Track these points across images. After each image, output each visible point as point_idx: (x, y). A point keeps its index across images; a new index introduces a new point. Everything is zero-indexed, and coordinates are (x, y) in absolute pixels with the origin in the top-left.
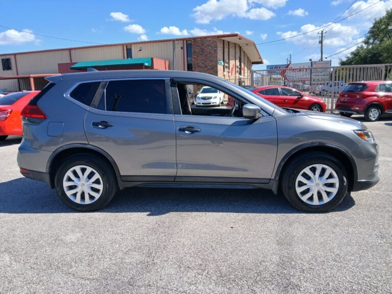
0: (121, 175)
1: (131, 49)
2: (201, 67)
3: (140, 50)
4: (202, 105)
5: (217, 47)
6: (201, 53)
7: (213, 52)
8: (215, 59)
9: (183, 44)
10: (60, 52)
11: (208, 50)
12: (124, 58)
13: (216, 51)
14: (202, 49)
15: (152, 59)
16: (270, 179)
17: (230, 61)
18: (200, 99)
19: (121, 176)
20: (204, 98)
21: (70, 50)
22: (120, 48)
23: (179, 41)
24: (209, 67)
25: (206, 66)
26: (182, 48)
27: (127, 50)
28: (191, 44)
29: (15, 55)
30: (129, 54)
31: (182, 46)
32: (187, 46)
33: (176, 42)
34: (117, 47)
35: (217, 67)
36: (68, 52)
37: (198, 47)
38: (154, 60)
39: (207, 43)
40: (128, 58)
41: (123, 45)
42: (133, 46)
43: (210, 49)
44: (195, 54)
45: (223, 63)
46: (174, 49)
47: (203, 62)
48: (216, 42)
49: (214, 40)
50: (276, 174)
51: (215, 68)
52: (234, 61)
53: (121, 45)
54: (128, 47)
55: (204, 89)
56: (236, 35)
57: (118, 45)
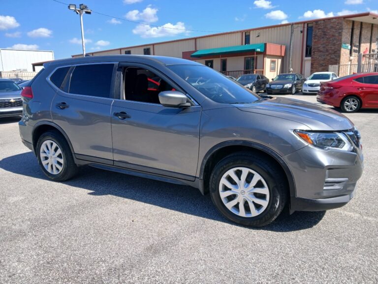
0: (75, 152)
1: (249, 36)
2: (321, 51)
3: (258, 36)
4: (308, 92)
5: (342, 29)
6: (323, 36)
7: (337, 35)
8: (338, 43)
9: (304, 27)
10: (188, 41)
11: (331, 33)
12: (242, 44)
13: (340, 34)
14: (324, 32)
15: (265, 45)
16: (195, 177)
17: (362, 45)
18: (306, 86)
19: (75, 154)
20: (311, 85)
21: (195, 39)
22: (239, 35)
23: (300, 25)
24: (330, 51)
25: (327, 51)
26: (301, 32)
27: (246, 36)
28: (312, 27)
29: (153, 45)
30: (247, 40)
31: (302, 30)
32: (307, 30)
33: (295, 26)
34: (237, 34)
35: (340, 51)
36: (194, 41)
37: (320, 30)
38: (267, 45)
39: (331, 25)
40: (245, 44)
41: (242, 32)
42: (251, 32)
43: (333, 32)
44: (317, 37)
45: (349, 47)
46: (292, 33)
47: (324, 45)
48: (341, 24)
49: (340, 21)
50: (200, 173)
51: (338, 52)
52: (369, 44)
53: (240, 32)
54: (247, 34)
55: (315, 75)
56: (367, 14)
57: (238, 32)
